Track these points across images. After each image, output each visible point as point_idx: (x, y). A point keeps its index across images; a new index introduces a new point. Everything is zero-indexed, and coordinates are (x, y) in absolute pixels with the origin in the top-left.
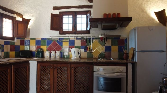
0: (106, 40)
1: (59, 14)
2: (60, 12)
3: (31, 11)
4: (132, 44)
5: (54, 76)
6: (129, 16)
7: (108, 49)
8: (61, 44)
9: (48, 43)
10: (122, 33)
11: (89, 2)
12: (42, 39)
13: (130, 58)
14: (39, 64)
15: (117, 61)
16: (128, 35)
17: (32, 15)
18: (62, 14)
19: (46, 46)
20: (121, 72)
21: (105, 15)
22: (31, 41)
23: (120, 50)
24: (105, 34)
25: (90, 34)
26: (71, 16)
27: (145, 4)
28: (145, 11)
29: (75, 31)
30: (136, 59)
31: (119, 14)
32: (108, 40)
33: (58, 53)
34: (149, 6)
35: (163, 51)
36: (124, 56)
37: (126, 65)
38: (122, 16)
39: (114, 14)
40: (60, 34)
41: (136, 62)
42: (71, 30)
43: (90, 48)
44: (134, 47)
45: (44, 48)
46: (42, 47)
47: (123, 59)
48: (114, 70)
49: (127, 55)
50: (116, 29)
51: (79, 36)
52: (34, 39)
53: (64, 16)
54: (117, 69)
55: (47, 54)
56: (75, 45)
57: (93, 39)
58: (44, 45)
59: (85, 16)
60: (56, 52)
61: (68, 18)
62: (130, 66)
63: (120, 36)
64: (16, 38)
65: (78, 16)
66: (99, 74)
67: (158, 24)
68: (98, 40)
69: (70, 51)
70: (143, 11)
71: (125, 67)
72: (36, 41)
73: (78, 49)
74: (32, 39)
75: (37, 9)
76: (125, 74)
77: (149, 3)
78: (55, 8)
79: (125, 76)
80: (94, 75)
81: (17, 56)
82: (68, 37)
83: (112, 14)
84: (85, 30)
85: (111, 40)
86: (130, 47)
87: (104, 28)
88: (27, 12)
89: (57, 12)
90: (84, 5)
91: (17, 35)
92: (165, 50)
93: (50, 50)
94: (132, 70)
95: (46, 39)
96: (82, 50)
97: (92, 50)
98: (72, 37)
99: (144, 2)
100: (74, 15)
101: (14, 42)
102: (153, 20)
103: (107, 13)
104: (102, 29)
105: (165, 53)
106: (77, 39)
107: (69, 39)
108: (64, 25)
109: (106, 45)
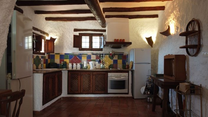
0: (114, 55)
1: (78, 35)
2: (79, 34)
3: (55, 31)
4: (131, 59)
5: (81, 81)
6: (130, 42)
7: (115, 62)
8: (81, 58)
9: (70, 57)
10: (125, 51)
11: (101, 27)
12: (65, 54)
13: (130, 68)
14: (69, 73)
15: (122, 69)
16: (129, 52)
17: (56, 34)
18: (81, 35)
19: (68, 60)
20: (125, 76)
21: (115, 40)
22: (56, 55)
23: (124, 63)
24: (113, 51)
25: (102, 51)
26: (88, 37)
27: (140, 31)
28: (140, 36)
29: (91, 48)
30: (134, 68)
31: (124, 40)
32: (115, 55)
33: (79, 65)
34: (142, 33)
35: (149, 63)
36: (126, 67)
37: (128, 72)
38: (126, 41)
39: (121, 40)
40: (80, 50)
41: (134, 70)
42: (88, 48)
43: (102, 61)
44: (133, 61)
45: (67, 61)
46: (65, 60)
47: (126, 69)
48: (121, 75)
49: (128, 66)
50: (121, 48)
51: (95, 52)
52: (59, 54)
53: (83, 37)
54: (123, 75)
55: (70, 65)
56: (92, 59)
57: (105, 54)
58: (67, 59)
59: (99, 37)
60: (77, 64)
61: (86, 38)
62: (130, 73)
63: (123, 53)
64: (46, 54)
65: (93, 37)
66: (112, 78)
67: (148, 45)
68: (108, 56)
69: (89, 63)
70: (139, 36)
71: (127, 73)
72: (60, 55)
73: (95, 62)
74: (56, 54)
75: (61, 30)
76: (128, 78)
77: (142, 30)
78: (76, 30)
79: (127, 79)
80: (108, 79)
81: (47, 67)
82: (86, 53)
83: (119, 39)
84: (99, 48)
85: (117, 56)
86: (130, 61)
87: (113, 47)
88: (51, 32)
89: (77, 33)
90: (98, 29)
91: (48, 50)
92: (150, 62)
93: (72, 62)
94: (131, 75)
95: (68, 54)
96: (97, 63)
97: (104, 63)
98: (89, 53)
99: (139, 30)
100: (91, 36)
101: (45, 57)
102: (145, 42)
103: (117, 39)
104: (111, 48)
105: (150, 64)
106: (93, 54)
107: (87, 54)
108: (83, 43)
109: (114, 59)
